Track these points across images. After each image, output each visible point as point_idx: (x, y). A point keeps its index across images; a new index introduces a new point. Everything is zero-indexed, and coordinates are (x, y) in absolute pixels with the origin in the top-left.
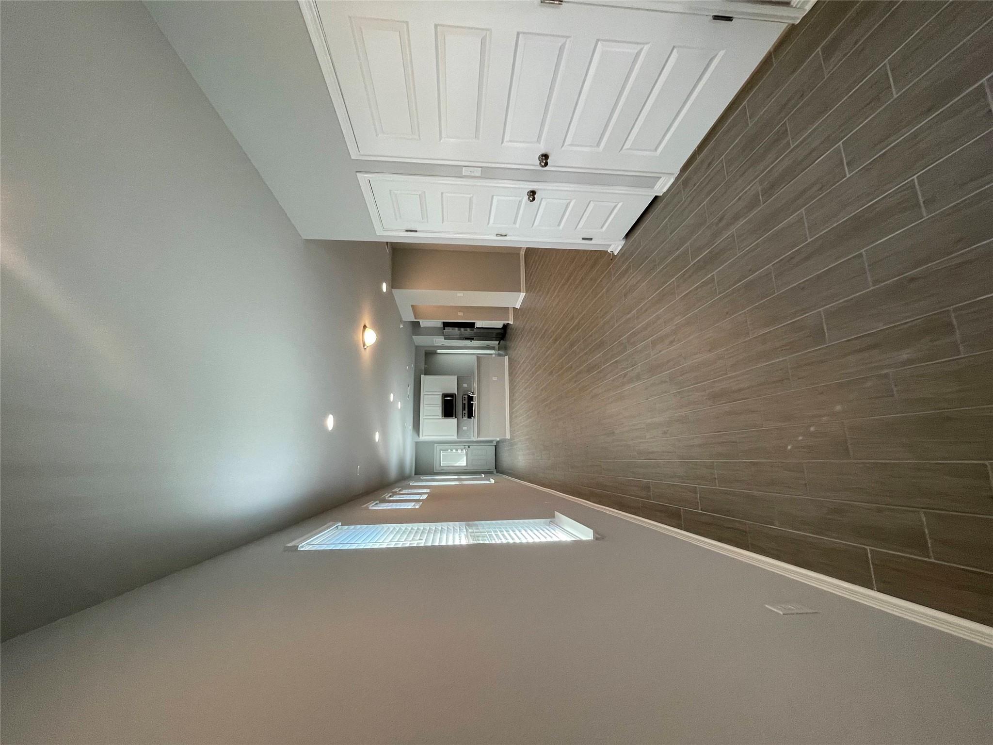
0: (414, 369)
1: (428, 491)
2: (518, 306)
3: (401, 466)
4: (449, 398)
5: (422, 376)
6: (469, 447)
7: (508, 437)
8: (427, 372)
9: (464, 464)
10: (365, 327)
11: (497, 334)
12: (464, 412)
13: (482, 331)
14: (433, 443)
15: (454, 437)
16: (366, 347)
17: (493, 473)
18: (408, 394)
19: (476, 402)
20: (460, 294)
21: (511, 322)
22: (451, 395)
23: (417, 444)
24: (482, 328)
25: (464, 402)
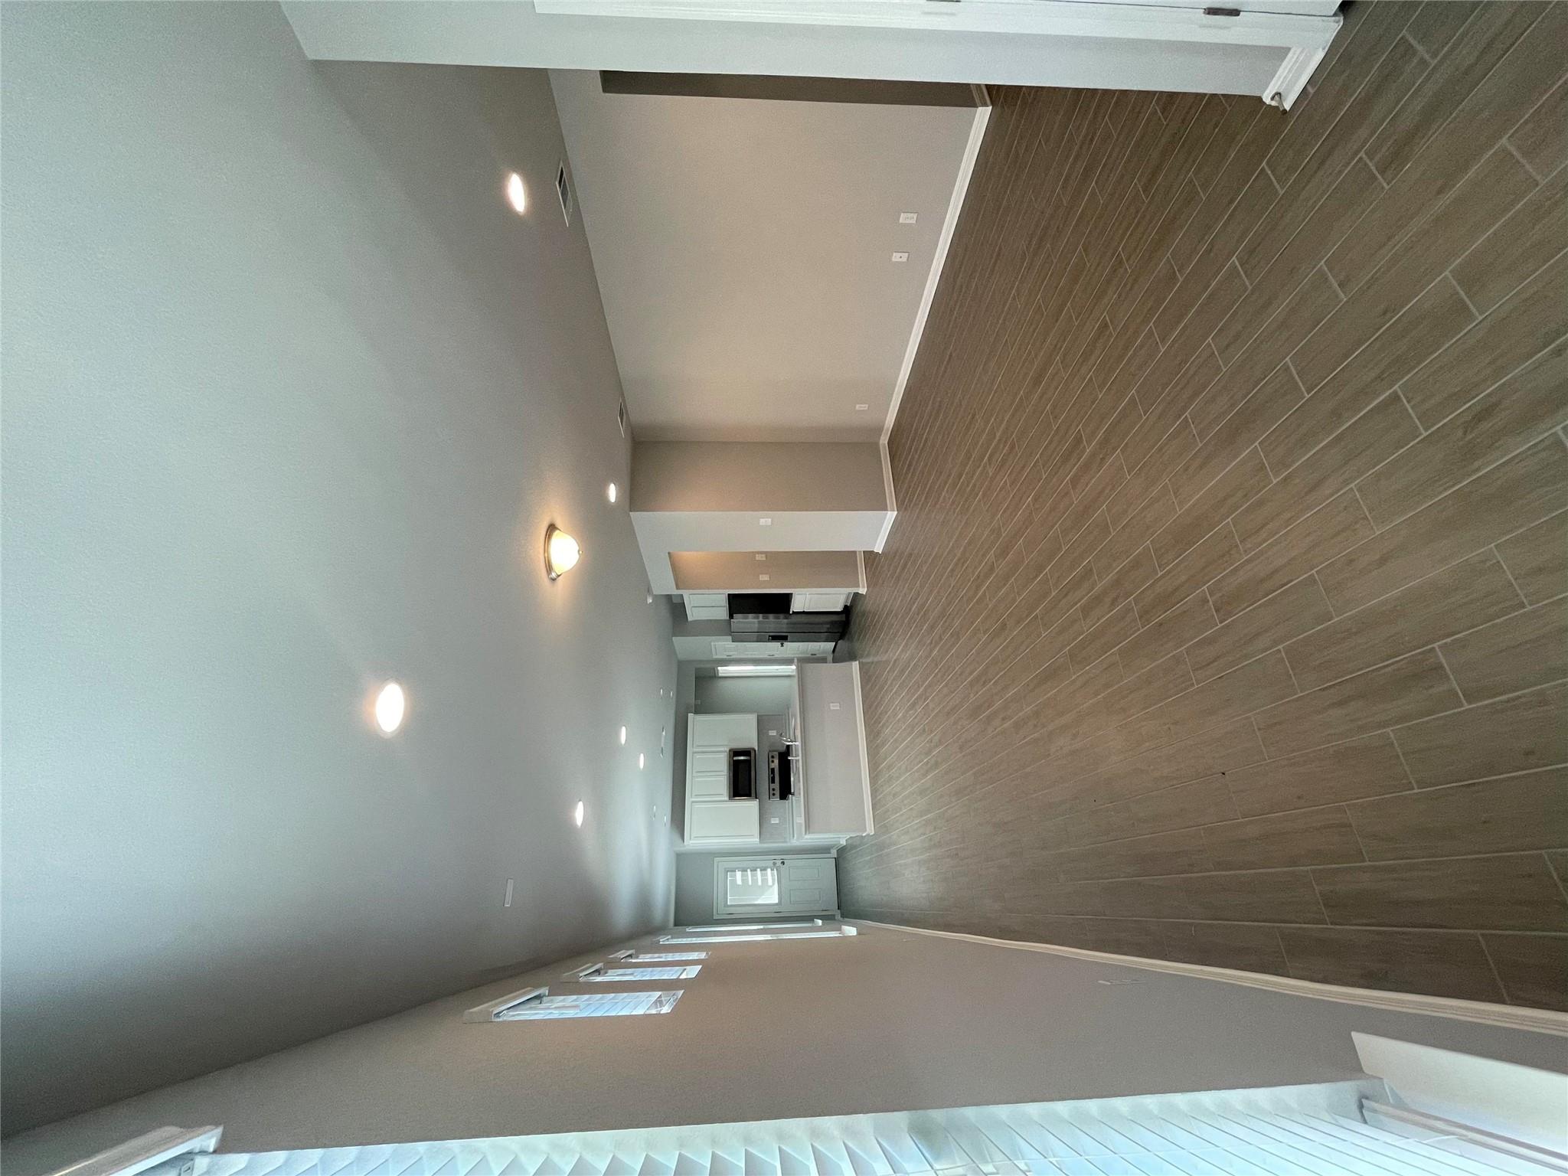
0: (674, 700)
1: (703, 955)
2: (879, 548)
3: (644, 902)
4: (742, 758)
5: (691, 716)
6: (783, 863)
7: (870, 829)
8: (699, 710)
9: (775, 900)
10: (552, 528)
11: (833, 623)
12: (772, 786)
13: (804, 619)
14: (710, 856)
15: (753, 840)
16: (554, 575)
17: (835, 919)
18: (662, 745)
19: (800, 758)
20: (765, 520)
21: (863, 591)
22: (746, 752)
23: (682, 860)
24: (804, 613)
25: (772, 766)
